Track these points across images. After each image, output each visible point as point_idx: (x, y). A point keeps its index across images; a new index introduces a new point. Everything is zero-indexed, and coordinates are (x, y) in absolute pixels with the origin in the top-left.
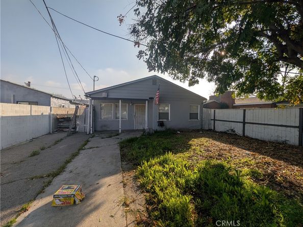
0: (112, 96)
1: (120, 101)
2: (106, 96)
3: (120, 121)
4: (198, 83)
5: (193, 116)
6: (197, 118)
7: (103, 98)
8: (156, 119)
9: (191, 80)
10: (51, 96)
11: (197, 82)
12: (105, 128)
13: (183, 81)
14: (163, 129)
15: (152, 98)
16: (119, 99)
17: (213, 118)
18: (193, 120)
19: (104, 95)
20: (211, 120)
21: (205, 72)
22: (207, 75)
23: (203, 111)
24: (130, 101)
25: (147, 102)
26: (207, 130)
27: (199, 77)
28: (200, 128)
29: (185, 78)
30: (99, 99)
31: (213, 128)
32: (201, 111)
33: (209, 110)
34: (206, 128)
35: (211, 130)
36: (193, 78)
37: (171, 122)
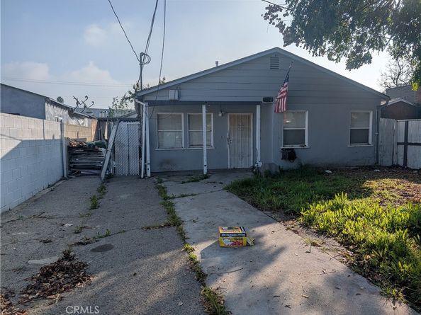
0: (188, 96)
1: (204, 107)
2: (177, 98)
3: (205, 151)
4: (370, 62)
5: (359, 136)
6: (367, 141)
7: (171, 101)
8: (277, 146)
9: (353, 53)
10: (47, 100)
11: (368, 59)
12: (167, 167)
13: (335, 57)
14: (293, 165)
15: (268, 100)
16: (201, 103)
17: (402, 140)
18: (358, 145)
19: (172, 95)
20: (398, 144)
21: (388, 36)
22: (391, 43)
23: (381, 125)
24: (218, 107)
25: (258, 108)
26: (390, 167)
27: (372, 46)
28: (372, 162)
29: (340, 49)
30: (162, 103)
31: (401, 162)
32: (376, 124)
33: (393, 121)
34: (387, 161)
35: (398, 166)
36: (359, 49)
37: (310, 151)
